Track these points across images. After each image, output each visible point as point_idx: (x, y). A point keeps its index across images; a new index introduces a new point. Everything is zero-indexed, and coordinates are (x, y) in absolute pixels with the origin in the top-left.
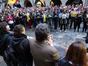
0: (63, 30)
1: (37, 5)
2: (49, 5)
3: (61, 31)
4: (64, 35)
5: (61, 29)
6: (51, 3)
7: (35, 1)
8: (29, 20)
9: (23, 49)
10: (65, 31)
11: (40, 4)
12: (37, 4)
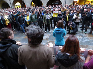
0: (48, 30)
1: (16, 6)
2: (30, 5)
3: (46, 32)
4: (49, 35)
5: (46, 30)
6: (31, 3)
7: (12, 2)
8: (8, 24)
9: (12, 56)
10: (50, 31)
11: (19, 5)
12: (16, 4)
